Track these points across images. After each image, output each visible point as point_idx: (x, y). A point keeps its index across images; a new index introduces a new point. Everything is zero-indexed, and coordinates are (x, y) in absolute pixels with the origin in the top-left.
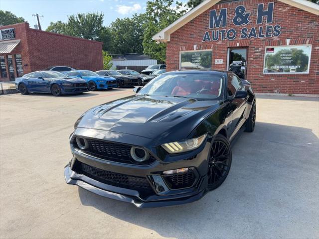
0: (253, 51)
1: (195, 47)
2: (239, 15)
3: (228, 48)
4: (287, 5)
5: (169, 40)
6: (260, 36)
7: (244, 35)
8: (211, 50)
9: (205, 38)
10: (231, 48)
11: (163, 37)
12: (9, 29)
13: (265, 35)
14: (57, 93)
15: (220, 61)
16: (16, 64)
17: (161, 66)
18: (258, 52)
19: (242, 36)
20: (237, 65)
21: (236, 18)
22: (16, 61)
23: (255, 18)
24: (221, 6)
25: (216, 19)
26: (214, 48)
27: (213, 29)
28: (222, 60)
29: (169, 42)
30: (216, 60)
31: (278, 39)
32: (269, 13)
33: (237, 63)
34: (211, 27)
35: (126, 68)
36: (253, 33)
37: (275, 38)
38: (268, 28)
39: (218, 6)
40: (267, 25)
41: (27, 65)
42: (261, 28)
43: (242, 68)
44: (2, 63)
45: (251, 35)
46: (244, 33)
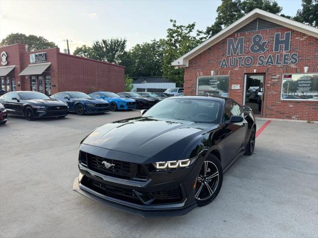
0: (270, 77)
1: (212, 72)
2: (256, 43)
3: (245, 74)
4: (304, 35)
5: (187, 66)
6: (278, 63)
7: (261, 62)
8: (228, 76)
9: (222, 65)
10: (248, 74)
11: (181, 63)
12: (42, 53)
13: (282, 62)
14: (80, 113)
15: (236, 87)
16: (46, 84)
17: (180, 90)
18: (275, 79)
19: (259, 63)
20: (254, 91)
21: (253, 46)
22: (45, 81)
23: (272, 47)
24: (239, 35)
25: (233, 46)
26: (231, 73)
27: (230, 56)
28: (239, 85)
29: (187, 68)
30: (233, 86)
31: (295, 67)
32: (286, 42)
33: (253, 88)
34: (229, 54)
35: (146, 90)
36: (270, 60)
37: (293, 66)
38: (285, 55)
39: (236, 34)
40: (284, 53)
41: (55, 86)
42: (278, 56)
43: (259, 94)
44: (33, 83)
45: (268, 62)
46: (261, 60)
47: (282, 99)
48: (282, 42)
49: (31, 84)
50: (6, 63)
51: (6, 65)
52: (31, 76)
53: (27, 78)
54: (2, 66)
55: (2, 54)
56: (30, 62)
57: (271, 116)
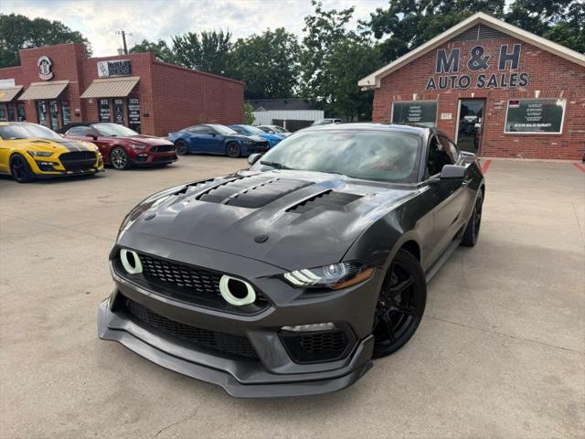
0: (492, 103)
1: (415, 96)
3: (459, 99)
4: (537, 49)
5: (379, 86)
6: (503, 85)
8: (436, 101)
9: (429, 86)
10: (462, 99)
12: (122, 61)
13: (508, 84)
15: (447, 116)
16: (129, 112)
18: (498, 106)
19: (479, 85)
20: (470, 121)
21: (471, 62)
22: (128, 108)
24: (453, 46)
25: (445, 61)
26: (441, 98)
28: (451, 114)
30: (442, 114)
31: (524, 90)
32: (515, 58)
33: (469, 118)
34: (438, 70)
36: (493, 81)
37: (522, 89)
38: (513, 75)
39: (449, 44)
40: (512, 71)
41: (148, 115)
43: (477, 125)
44: (103, 110)
45: (490, 83)
46: (481, 81)
47: (505, 132)
48: (510, 57)
49: (99, 112)
50: (51, 75)
51: (48, 80)
52: (98, 100)
53: (91, 102)
54: (41, 80)
55: (40, 60)
56: (97, 75)
57: (491, 154)
